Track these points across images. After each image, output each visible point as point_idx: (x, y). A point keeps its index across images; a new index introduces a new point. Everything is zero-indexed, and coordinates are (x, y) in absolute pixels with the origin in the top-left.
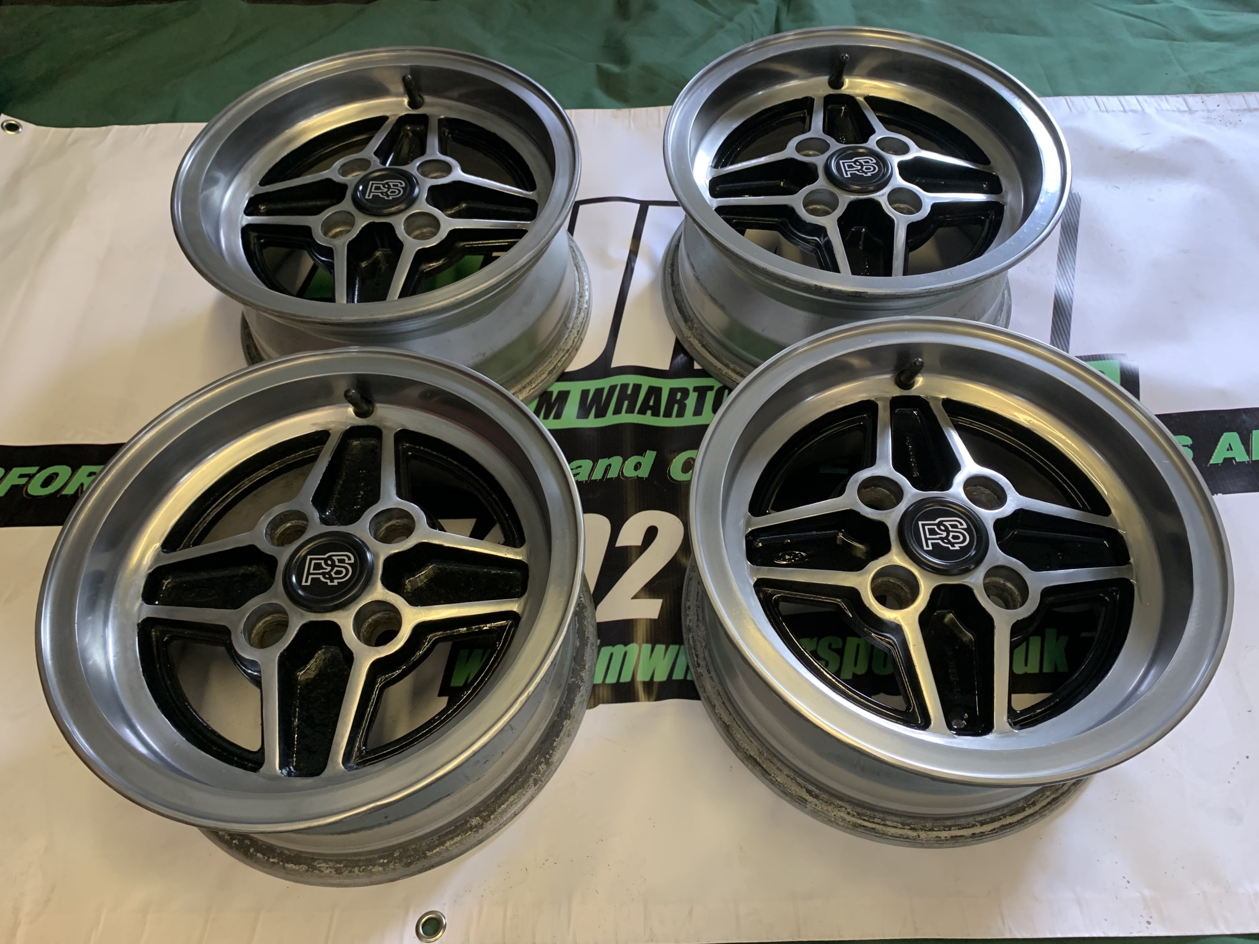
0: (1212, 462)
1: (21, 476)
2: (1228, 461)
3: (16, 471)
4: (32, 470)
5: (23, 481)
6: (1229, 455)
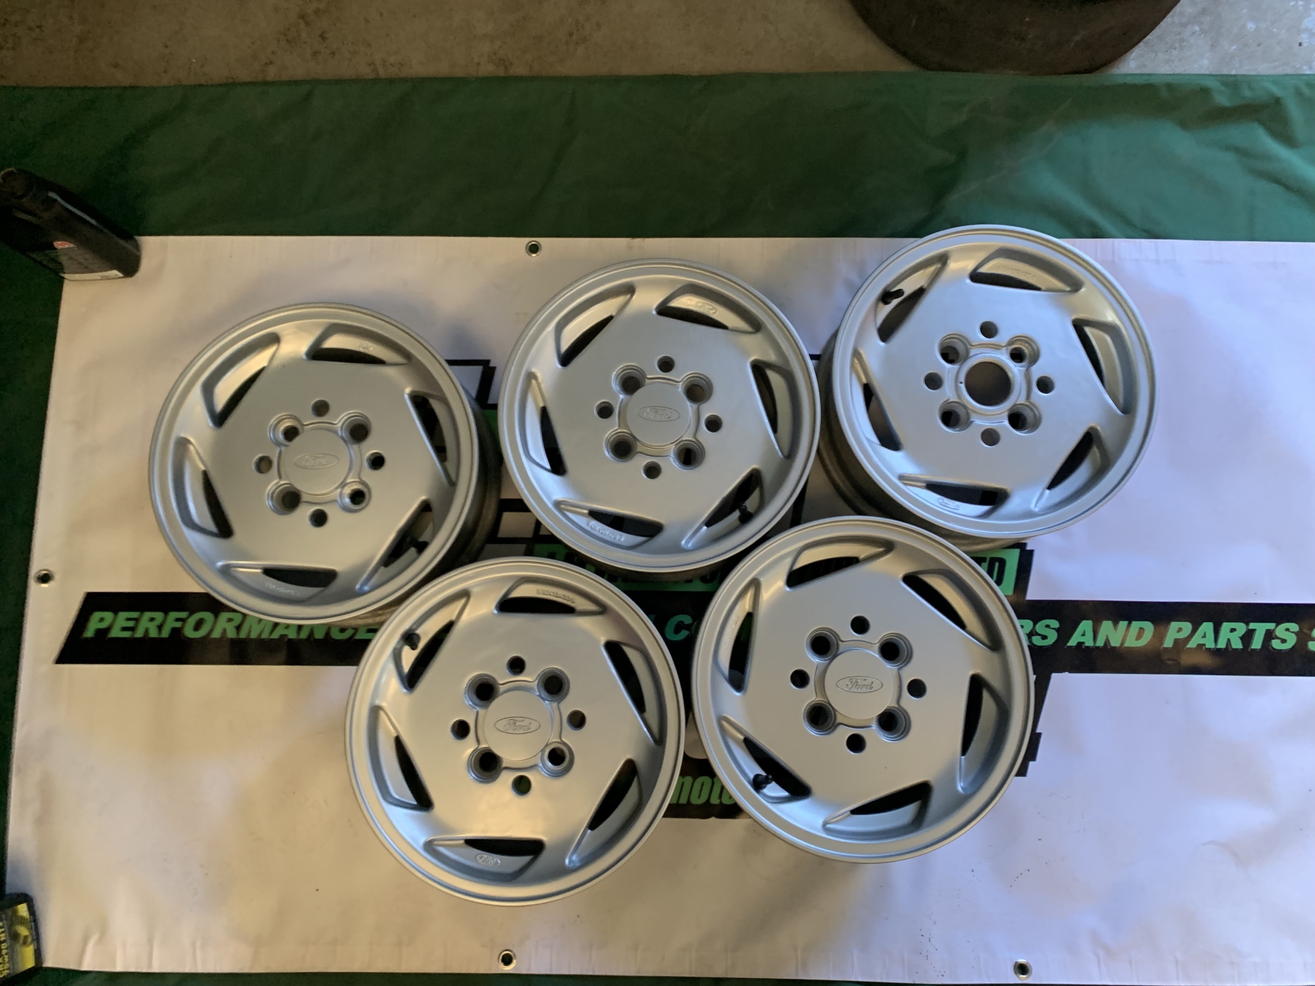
0: (1069, 644)
1: (178, 620)
2: (1080, 644)
3: (173, 615)
4: (183, 615)
5: (178, 625)
6: (1082, 639)
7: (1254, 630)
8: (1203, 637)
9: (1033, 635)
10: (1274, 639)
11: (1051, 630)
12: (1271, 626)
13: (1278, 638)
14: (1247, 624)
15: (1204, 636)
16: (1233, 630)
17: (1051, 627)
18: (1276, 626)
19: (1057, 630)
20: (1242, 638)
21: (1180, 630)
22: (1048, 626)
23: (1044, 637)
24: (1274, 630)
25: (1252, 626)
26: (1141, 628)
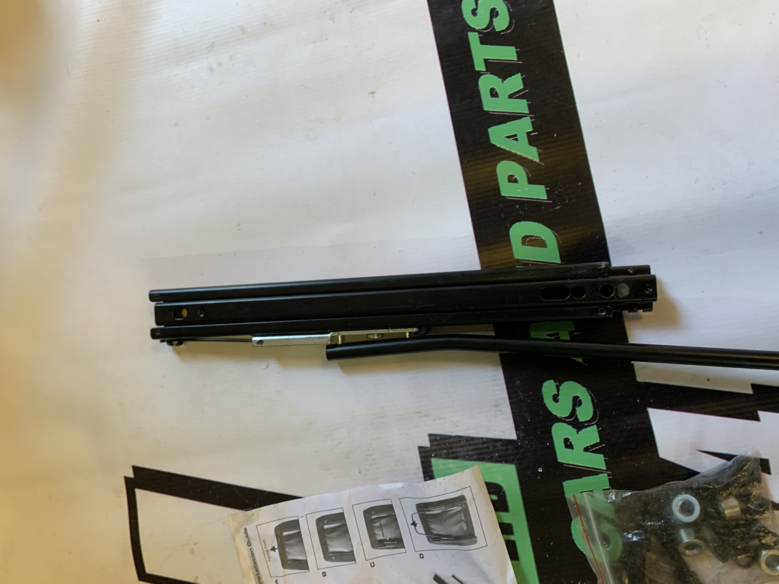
7: (486, 61)
8: (516, 140)
9: (577, 419)
10: (494, 28)
11: (560, 392)
12: (474, 38)
13: (491, 22)
14: (479, 74)
15: (514, 137)
16: (494, 93)
17: (556, 393)
18: (474, 30)
19: (559, 382)
20: (504, 78)
21: (512, 179)
22: (555, 398)
23: (577, 402)
24: (479, 32)
25: (480, 66)
26: (524, 243)
